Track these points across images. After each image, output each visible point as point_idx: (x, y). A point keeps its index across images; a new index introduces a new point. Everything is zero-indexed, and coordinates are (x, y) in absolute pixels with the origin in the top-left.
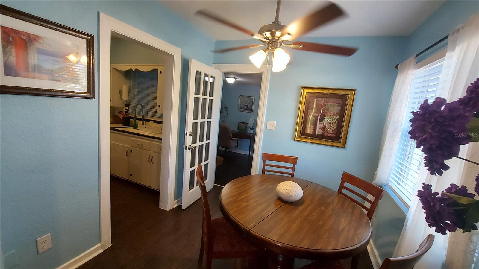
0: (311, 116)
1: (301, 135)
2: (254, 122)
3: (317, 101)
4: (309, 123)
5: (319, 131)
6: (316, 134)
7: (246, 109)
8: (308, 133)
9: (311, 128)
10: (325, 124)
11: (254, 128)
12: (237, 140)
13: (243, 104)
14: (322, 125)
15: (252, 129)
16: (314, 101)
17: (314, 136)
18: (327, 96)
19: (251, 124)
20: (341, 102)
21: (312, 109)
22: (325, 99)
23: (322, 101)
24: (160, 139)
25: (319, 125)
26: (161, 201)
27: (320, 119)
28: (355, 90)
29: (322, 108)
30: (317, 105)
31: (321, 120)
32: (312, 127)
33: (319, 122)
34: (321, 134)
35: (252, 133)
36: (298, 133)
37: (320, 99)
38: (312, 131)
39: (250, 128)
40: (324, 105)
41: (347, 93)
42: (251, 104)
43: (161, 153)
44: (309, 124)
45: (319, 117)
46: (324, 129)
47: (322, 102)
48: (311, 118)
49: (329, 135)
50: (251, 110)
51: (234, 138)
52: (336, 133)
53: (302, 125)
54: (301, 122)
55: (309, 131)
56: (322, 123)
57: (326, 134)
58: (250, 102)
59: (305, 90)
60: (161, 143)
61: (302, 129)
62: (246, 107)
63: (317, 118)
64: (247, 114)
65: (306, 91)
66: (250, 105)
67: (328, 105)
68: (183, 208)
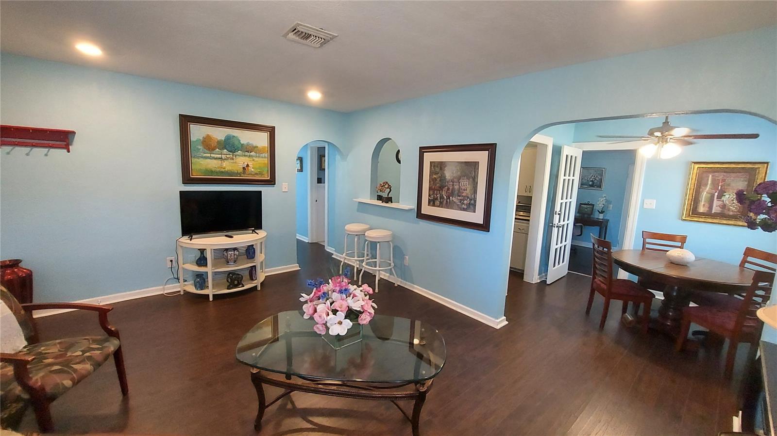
0: (705, 193)
1: (691, 213)
2: (606, 202)
3: (712, 176)
4: (702, 199)
5: (716, 209)
6: (713, 212)
7: (592, 186)
8: (701, 211)
9: (705, 206)
10: (726, 201)
11: (604, 212)
12: (581, 226)
13: (586, 178)
14: (721, 202)
15: (602, 212)
16: (708, 177)
17: (709, 215)
18: (727, 170)
19: (600, 205)
20: (748, 177)
21: (706, 185)
22: (725, 174)
23: (720, 176)
24: (529, 220)
25: (716, 203)
26: (526, 275)
27: (717, 196)
28: (767, 163)
29: (720, 184)
30: (713, 180)
31: (719, 197)
32: (707, 205)
33: (717, 198)
34: (719, 212)
35: (602, 218)
36: (686, 211)
37: (717, 174)
38: (707, 209)
39: (598, 211)
40: (724, 180)
41: (756, 166)
42: (600, 178)
43: (528, 234)
44: (701, 202)
45: (716, 194)
46: (724, 206)
47: (721, 178)
48: (704, 195)
49: (731, 213)
50: (600, 186)
51: (577, 224)
52: (741, 211)
53: (692, 203)
54: (690, 200)
55: (702, 209)
56: (722, 200)
57: (726, 212)
58: (598, 176)
59: (695, 165)
60: (529, 224)
61: (692, 207)
62: (591, 183)
63: (713, 196)
64: (594, 192)
65: (697, 166)
66: (597, 179)
67: (728, 180)
68: (548, 282)
